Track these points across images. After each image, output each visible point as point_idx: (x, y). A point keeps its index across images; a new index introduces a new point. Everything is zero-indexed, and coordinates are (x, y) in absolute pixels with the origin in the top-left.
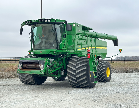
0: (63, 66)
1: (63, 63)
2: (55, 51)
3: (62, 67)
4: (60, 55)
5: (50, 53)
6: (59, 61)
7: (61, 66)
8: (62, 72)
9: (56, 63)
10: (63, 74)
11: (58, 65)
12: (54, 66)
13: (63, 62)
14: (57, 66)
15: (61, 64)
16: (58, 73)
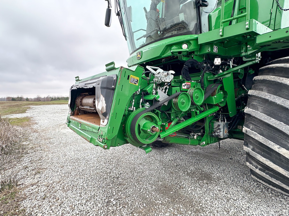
0: (222, 105)
1: (225, 93)
2: (188, 42)
3: (217, 108)
4: (210, 57)
5: (169, 54)
6: (206, 83)
7: (217, 105)
8: (221, 127)
9: (191, 91)
10: (221, 133)
11: (200, 101)
12: (176, 104)
13: (222, 89)
14: (193, 104)
15: (213, 94)
16: (204, 128)
